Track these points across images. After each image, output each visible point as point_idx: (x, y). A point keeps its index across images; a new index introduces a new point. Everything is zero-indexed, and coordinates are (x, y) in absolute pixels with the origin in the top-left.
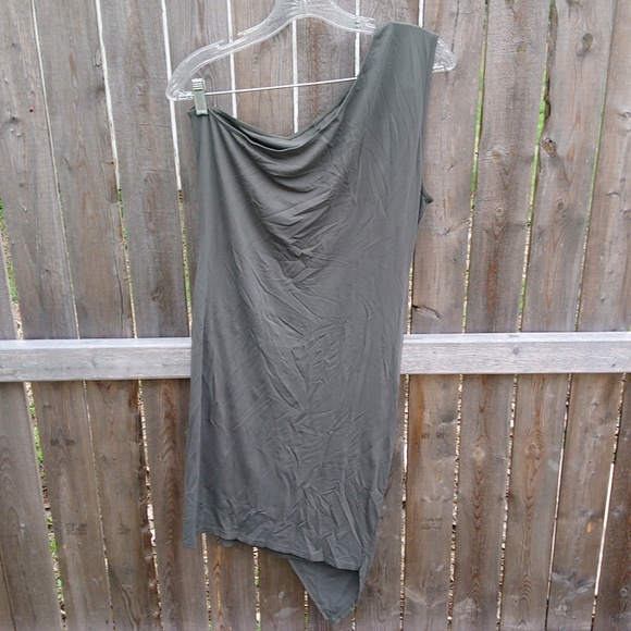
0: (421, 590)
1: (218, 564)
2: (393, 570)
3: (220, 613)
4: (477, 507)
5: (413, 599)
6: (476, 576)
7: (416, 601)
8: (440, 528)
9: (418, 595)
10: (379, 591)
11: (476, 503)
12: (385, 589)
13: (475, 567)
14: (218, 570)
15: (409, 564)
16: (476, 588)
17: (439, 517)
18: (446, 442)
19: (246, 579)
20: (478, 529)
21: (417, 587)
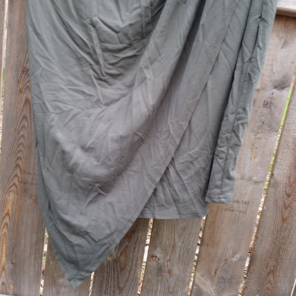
0: (212, 279)
1: (8, 214)
2: (188, 250)
3: (3, 269)
4: (289, 196)
5: (202, 287)
6: (272, 272)
7: (205, 289)
8: (245, 213)
9: (208, 283)
10: (170, 272)
11: (289, 191)
12: (175, 270)
13: (272, 263)
14: (7, 220)
15: (204, 248)
16: (269, 285)
17: (246, 199)
18: (272, 114)
19: (35, 236)
20: (284, 220)
21: (209, 274)
